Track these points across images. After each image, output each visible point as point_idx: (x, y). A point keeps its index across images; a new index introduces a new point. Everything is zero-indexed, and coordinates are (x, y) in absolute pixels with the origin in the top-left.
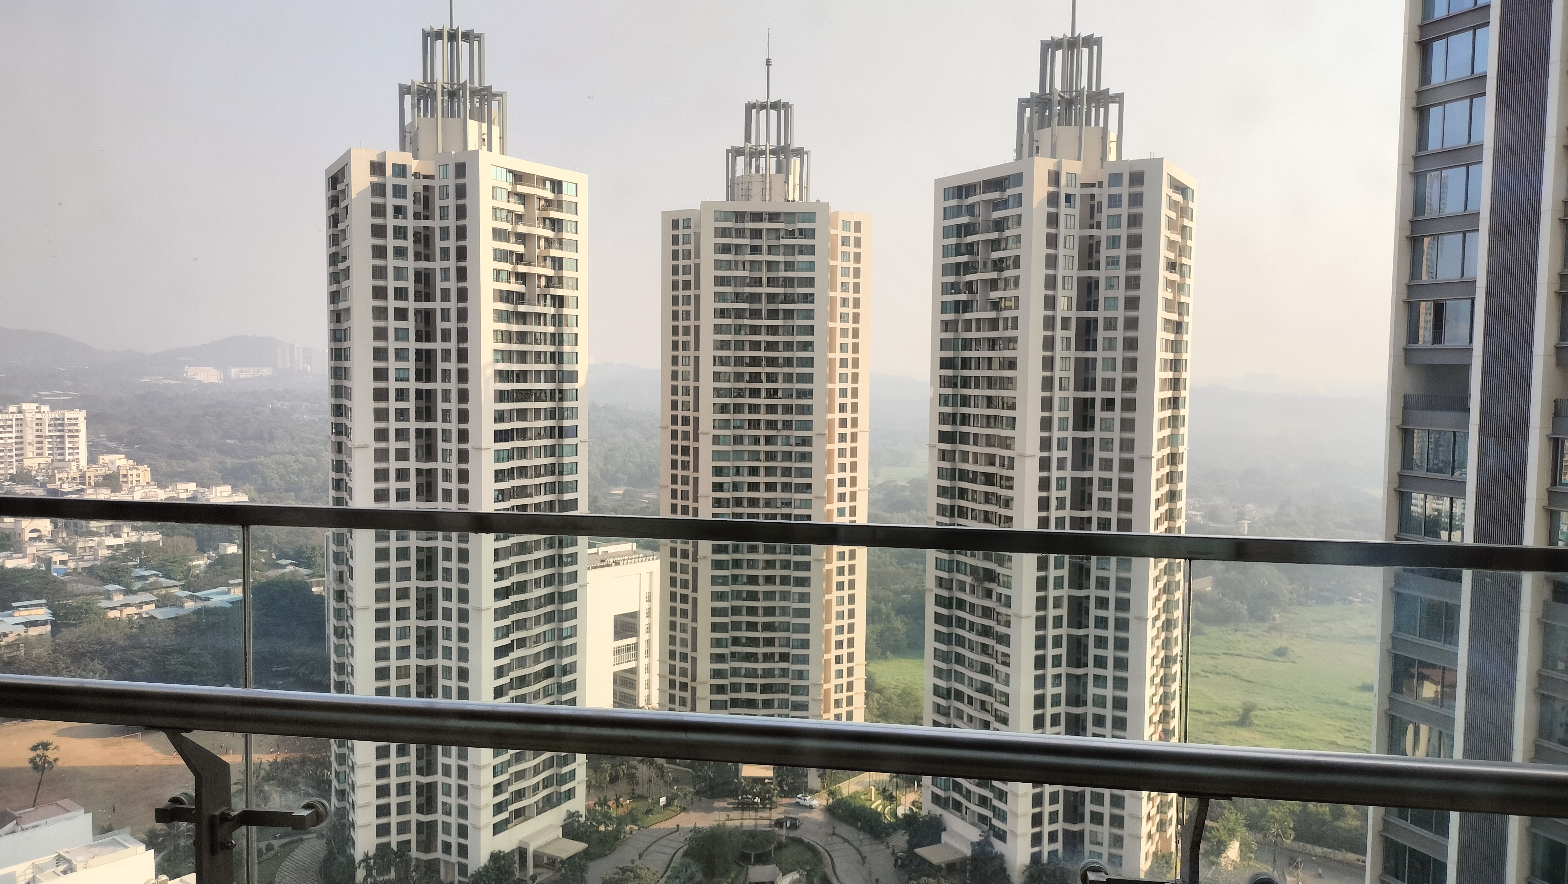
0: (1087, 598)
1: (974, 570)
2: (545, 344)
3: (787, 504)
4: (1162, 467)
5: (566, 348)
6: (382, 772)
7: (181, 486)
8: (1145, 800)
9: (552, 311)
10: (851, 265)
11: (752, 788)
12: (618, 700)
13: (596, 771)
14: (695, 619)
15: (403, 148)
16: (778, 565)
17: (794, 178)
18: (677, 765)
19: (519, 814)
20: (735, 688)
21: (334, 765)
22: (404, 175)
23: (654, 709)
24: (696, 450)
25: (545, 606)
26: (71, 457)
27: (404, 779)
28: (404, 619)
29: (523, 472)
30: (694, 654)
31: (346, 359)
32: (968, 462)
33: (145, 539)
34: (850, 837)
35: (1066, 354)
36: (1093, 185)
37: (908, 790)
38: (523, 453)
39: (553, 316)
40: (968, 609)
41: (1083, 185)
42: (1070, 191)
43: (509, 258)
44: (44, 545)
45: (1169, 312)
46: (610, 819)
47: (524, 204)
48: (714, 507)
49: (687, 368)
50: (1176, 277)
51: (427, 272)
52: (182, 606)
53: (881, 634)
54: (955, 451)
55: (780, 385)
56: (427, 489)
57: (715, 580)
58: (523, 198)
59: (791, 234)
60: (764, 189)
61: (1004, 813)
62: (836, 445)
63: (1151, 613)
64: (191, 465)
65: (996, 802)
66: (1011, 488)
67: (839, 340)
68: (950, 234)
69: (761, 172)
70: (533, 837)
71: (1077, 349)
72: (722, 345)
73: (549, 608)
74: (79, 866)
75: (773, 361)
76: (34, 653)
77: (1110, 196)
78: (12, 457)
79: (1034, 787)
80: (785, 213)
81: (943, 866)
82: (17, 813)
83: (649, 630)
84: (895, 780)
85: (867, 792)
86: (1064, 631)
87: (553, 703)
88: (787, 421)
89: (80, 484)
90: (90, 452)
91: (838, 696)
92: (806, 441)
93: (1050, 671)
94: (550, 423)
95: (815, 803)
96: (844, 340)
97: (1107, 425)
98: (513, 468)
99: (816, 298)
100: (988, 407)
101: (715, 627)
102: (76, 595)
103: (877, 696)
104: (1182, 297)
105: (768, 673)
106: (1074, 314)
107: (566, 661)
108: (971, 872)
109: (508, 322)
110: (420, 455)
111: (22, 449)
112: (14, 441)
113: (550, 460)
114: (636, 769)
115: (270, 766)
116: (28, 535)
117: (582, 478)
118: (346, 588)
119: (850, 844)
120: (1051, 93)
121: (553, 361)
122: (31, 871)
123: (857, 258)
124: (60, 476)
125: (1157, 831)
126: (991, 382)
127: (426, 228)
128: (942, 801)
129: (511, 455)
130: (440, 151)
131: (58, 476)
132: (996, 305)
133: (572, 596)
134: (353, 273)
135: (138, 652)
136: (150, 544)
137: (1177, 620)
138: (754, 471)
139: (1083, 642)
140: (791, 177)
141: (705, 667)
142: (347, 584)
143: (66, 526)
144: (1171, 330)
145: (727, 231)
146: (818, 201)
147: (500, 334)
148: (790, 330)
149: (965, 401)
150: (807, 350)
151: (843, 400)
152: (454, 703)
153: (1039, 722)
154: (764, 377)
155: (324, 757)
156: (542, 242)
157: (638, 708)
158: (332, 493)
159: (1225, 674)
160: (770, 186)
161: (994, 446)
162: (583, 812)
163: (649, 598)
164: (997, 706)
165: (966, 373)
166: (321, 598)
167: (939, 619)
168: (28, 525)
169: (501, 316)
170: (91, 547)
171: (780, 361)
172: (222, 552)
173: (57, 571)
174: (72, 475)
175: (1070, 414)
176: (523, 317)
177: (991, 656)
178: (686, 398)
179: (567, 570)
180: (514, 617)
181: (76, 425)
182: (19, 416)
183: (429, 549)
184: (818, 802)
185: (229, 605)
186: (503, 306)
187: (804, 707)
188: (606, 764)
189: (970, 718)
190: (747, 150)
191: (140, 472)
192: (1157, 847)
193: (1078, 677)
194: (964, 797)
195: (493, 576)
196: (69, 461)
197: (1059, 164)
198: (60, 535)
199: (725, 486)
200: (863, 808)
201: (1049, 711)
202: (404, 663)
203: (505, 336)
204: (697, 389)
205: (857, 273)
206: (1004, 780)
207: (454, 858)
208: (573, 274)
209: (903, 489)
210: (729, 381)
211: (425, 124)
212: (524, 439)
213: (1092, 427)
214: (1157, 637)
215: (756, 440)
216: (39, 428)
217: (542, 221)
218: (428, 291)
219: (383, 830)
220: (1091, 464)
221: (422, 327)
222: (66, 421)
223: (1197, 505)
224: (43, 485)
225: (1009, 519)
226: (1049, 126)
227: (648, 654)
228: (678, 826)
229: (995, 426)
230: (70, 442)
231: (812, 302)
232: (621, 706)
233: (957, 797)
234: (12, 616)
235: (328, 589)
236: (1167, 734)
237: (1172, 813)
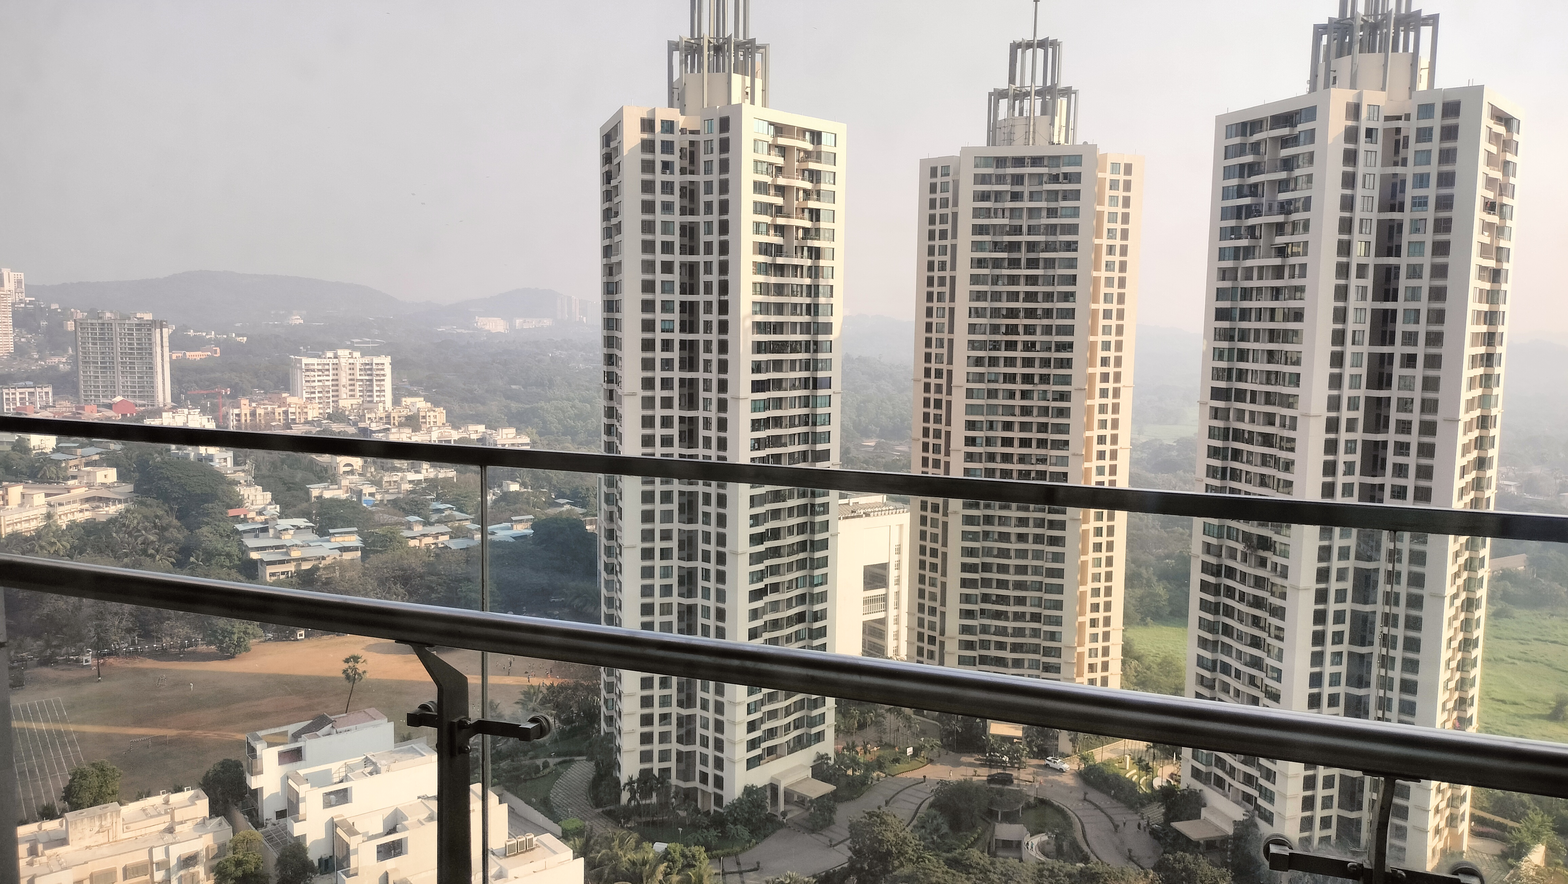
0: (1377, 570)
1: (1247, 538)
2: (802, 296)
3: (1042, 460)
4: (1471, 431)
5: (822, 300)
6: (646, 702)
7: (472, 428)
8: (1433, 792)
9: (809, 262)
10: (1120, 210)
11: (1001, 746)
12: (867, 649)
13: (844, 716)
14: (944, 574)
15: (671, 105)
16: (1031, 523)
17: (1060, 120)
18: (924, 716)
19: (771, 751)
20: (985, 645)
21: (603, 692)
22: (671, 131)
23: (902, 660)
24: (949, 403)
25: (797, 553)
26: (378, 399)
27: (666, 710)
28: (667, 558)
29: (777, 422)
30: (943, 609)
31: (618, 311)
32: (1243, 421)
33: (441, 475)
34: (1102, 804)
35: (1361, 304)
36: (1399, 118)
37: (1166, 761)
38: (778, 403)
39: (810, 268)
40: (1238, 578)
41: (1387, 118)
42: (1371, 125)
43: (769, 211)
44: (356, 478)
45: (1484, 258)
46: (858, 764)
47: (784, 156)
48: (966, 461)
49: (941, 320)
50: (1494, 219)
51: (693, 225)
52: (473, 538)
53: (1141, 599)
54: (1229, 409)
55: (1038, 337)
56: (689, 436)
57: (965, 536)
58: (783, 151)
59: (1055, 179)
60: (1027, 132)
61: (1272, 793)
62: (1097, 401)
63: (1450, 591)
64: (481, 408)
65: (1262, 782)
66: (1292, 450)
67: (1103, 290)
68: (1232, 174)
69: (1025, 115)
70: (785, 774)
71: (1374, 299)
72: (979, 296)
73: (801, 556)
74: (383, 769)
75: (1031, 313)
76: (348, 575)
77: (1418, 130)
78: (329, 398)
79: (1306, 769)
80: (1049, 157)
81: (1202, 842)
82: (332, 718)
83: (898, 582)
84: (1152, 750)
85: (1122, 761)
86: (1348, 606)
87: (804, 647)
88: (1045, 375)
89: (386, 423)
90: (394, 395)
91: (1093, 661)
92: (1063, 396)
93: (1330, 648)
94: (804, 374)
95: (1066, 766)
96: (1109, 290)
97: (1407, 384)
98: (769, 418)
99: (1080, 246)
100: (1269, 362)
101: (964, 583)
102: (383, 525)
103: (1134, 663)
104: (1501, 241)
105: (1019, 632)
106: (1372, 261)
107: (817, 607)
108: (1233, 852)
109: (767, 274)
110: (683, 404)
111: (337, 391)
112: (330, 383)
113: (804, 411)
114: (884, 718)
115: (548, 689)
116: (342, 469)
117: (835, 429)
118: (615, 528)
119: (1102, 811)
120: (1353, 17)
121: (808, 313)
122: (344, 769)
123: (1127, 202)
124: (370, 416)
125: (1447, 826)
126: (1273, 336)
127: (692, 183)
128: (1203, 776)
129: (766, 405)
130: (705, 106)
131: (367, 416)
132: (1281, 252)
133: (824, 544)
134: (625, 228)
135: (434, 578)
136: (446, 480)
137: (1479, 600)
138: (1008, 426)
139: (1370, 618)
140: (1057, 119)
141: (953, 623)
142: (617, 524)
143: (374, 463)
144: (1486, 278)
145: (987, 178)
146: (1085, 143)
147: (758, 286)
148: (1050, 280)
149: (1243, 355)
150: (1068, 301)
151: (1105, 354)
152: (712, 641)
153: (1314, 702)
154: (1021, 329)
155: (594, 685)
156: (801, 193)
157: (887, 658)
158: (604, 438)
159: (1536, 662)
160: (1034, 129)
161: (1274, 404)
162: (832, 754)
163: (899, 551)
164: (1268, 681)
165: (1245, 325)
166: (593, 535)
167: (1205, 586)
168: (342, 461)
169: (760, 268)
170: (395, 482)
171: (1039, 312)
172: (505, 489)
173: (367, 502)
174: (379, 415)
175: (1363, 371)
176: (780, 269)
177: (1263, 629)
178: (939, 351)
179: (819, 519)
180: (768, 562)
181: (383, 370)
182: (335, 361)
183: (691, 493)
184: (1070, 766)
185: (512, 540)
186: (762, 259)
187: (1057, 669)
188: (855, 711)
189: (1237, 693)
190: (1011, 92)
191: (436, 414)
192: (1446, 843)
193: (1362, 656)
194: (1226, 773)
195: (749, 522)
196: (377, 402)
197: (1360, 95)
198: (369, 469)
199: (978, 441)
200: (1117, 777)
201: (1327, 690)
202: (667, 600)
203: (764, 289)
204: (951, 341)
205: (1126, 218)
206: (1272, 757)
207: (710, 788)
208: (830, 225)
209: (1169, 448)
210: (985, 333)
211: (692, 79)
212: (779, 390)
213: (1389, 385)
214: (1455, 618)
215: (1011, 395)
216: (351, 372)
217: (800, 173)
218: (692, 244)
219: (646, 757)
220: (1386, 426)
221: (686, 280)
222: (374, 367)
223: (1511, 474)
224: (355, 424)
225: (1289, 484)
226: (1349, 53)
227: (897, 606)
228: (925, 777)
229: (1276, 383)
230: (378, 385)
231: (1076, 250)
232: (870, 655)
233: (1220, 773)
234: (329, 541)
235: (600, 528)
236: (1463, 722)
237: (1466, 808)
